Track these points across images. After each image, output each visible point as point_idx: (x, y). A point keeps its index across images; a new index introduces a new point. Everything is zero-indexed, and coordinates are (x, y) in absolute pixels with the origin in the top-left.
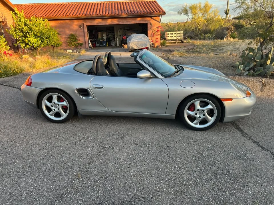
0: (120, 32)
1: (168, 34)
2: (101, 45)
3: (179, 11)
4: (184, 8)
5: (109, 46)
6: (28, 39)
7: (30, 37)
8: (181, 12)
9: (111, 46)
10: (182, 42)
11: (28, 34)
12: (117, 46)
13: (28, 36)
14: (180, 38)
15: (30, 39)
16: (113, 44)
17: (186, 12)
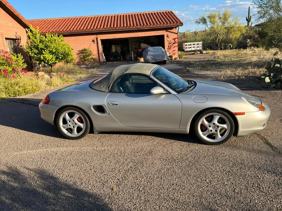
0: (135, 44)
1: (186, 45)
2: (115, 59)
3: (196, 20)
4: (202, 17)
5: (123, 59)
6: (44, 56)
7: (45, 54)
8: (199, 21)
9: (126, 59)
10: (202, 53)
11: (43, 51)
12: (132, 59)
13: (44, 53)
14: (198, 49)
15: (45, 55)
16: (128, 58)
17: (204, 21)
